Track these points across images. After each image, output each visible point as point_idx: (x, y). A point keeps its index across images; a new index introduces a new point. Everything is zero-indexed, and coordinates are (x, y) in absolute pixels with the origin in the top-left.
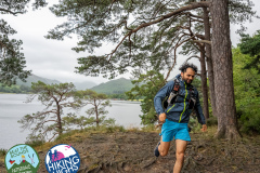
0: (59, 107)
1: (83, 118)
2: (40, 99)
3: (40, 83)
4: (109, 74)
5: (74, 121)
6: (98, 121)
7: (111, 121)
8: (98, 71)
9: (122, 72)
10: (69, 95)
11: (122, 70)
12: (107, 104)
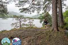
0: (20, 21)
1: (27, 24)
2: (16, 19)
3: (15, 15)
4: (29, 13)
5: (24, 25)
6: (31, 25)
7: (34, 25)
8: (26, 12)
9: (33, 12)
10: (23, 18)
11: (33, 11)
12: (33, 20)
